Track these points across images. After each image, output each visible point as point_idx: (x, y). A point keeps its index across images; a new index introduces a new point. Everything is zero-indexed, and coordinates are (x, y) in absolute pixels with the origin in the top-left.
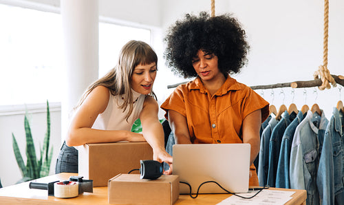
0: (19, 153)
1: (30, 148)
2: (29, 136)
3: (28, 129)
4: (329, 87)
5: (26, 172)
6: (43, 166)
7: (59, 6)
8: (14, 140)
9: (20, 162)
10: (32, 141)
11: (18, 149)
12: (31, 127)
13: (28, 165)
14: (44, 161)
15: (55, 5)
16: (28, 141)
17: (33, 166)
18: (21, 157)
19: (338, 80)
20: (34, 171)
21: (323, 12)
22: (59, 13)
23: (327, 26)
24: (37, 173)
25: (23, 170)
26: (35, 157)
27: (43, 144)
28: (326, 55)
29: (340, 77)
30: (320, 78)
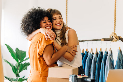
4: (116, 41)
28: (115, 28)
29: (120, 37)
30: (112, 37)
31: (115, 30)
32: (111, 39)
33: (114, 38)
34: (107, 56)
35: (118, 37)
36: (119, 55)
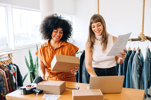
0: (27, 63)
1: (31, 61)
2: (31, 57)
3: (30, 54)
4: (144, 41)
5: (30, 69)
6: (36, 67)
7: (40, 9)
8: (26, 58)
9: (28, 66)
10: (32, 58)
11: (27, 61)
12: (31, 53)
13: (31, 67)
14: (36, 65)
15: (39, 9)
16: (30, 58)
17: (33, 67)
18: (28, 64)
19: (148, 38)
20: (33, 68)
21: (142, 12)
22: (40, 12)
23: (144, 17)
24: (34, 69)
25: (29, 68)
26: (33, 64)
27: (36, 59)
28: (143, 29)
29: (148, 37)
30: (140, 37)
31: (143, 30)
32: (139, 39)
33: (142, 38)
34: (135, 54)
35: (146, 37)
36: (147, 54)
